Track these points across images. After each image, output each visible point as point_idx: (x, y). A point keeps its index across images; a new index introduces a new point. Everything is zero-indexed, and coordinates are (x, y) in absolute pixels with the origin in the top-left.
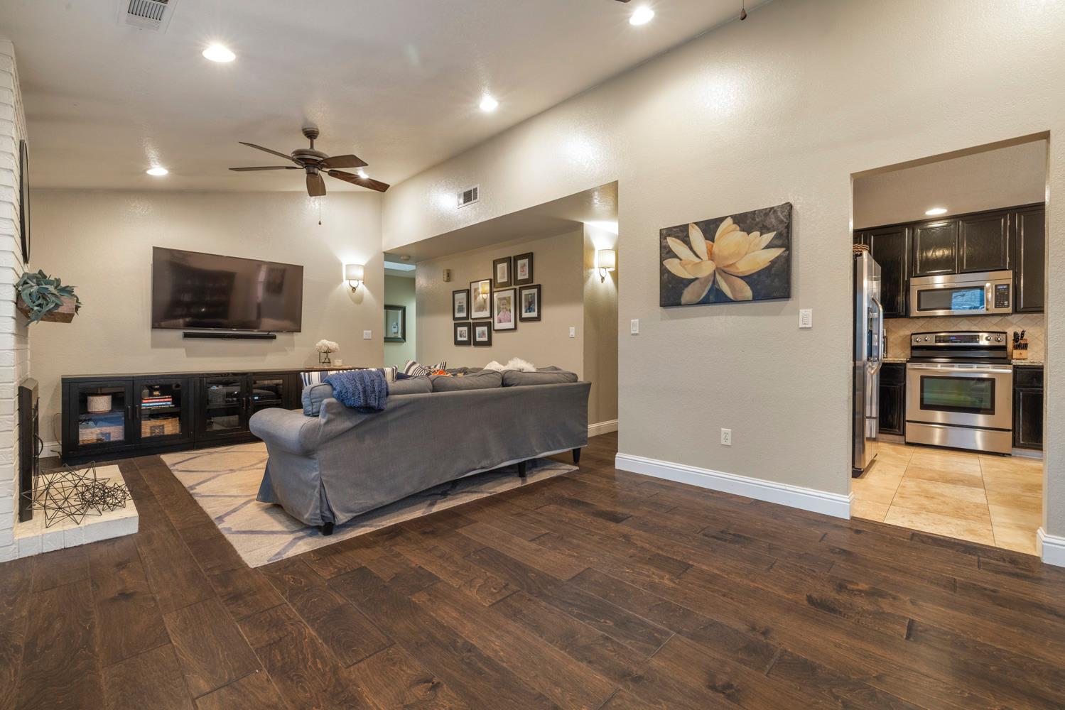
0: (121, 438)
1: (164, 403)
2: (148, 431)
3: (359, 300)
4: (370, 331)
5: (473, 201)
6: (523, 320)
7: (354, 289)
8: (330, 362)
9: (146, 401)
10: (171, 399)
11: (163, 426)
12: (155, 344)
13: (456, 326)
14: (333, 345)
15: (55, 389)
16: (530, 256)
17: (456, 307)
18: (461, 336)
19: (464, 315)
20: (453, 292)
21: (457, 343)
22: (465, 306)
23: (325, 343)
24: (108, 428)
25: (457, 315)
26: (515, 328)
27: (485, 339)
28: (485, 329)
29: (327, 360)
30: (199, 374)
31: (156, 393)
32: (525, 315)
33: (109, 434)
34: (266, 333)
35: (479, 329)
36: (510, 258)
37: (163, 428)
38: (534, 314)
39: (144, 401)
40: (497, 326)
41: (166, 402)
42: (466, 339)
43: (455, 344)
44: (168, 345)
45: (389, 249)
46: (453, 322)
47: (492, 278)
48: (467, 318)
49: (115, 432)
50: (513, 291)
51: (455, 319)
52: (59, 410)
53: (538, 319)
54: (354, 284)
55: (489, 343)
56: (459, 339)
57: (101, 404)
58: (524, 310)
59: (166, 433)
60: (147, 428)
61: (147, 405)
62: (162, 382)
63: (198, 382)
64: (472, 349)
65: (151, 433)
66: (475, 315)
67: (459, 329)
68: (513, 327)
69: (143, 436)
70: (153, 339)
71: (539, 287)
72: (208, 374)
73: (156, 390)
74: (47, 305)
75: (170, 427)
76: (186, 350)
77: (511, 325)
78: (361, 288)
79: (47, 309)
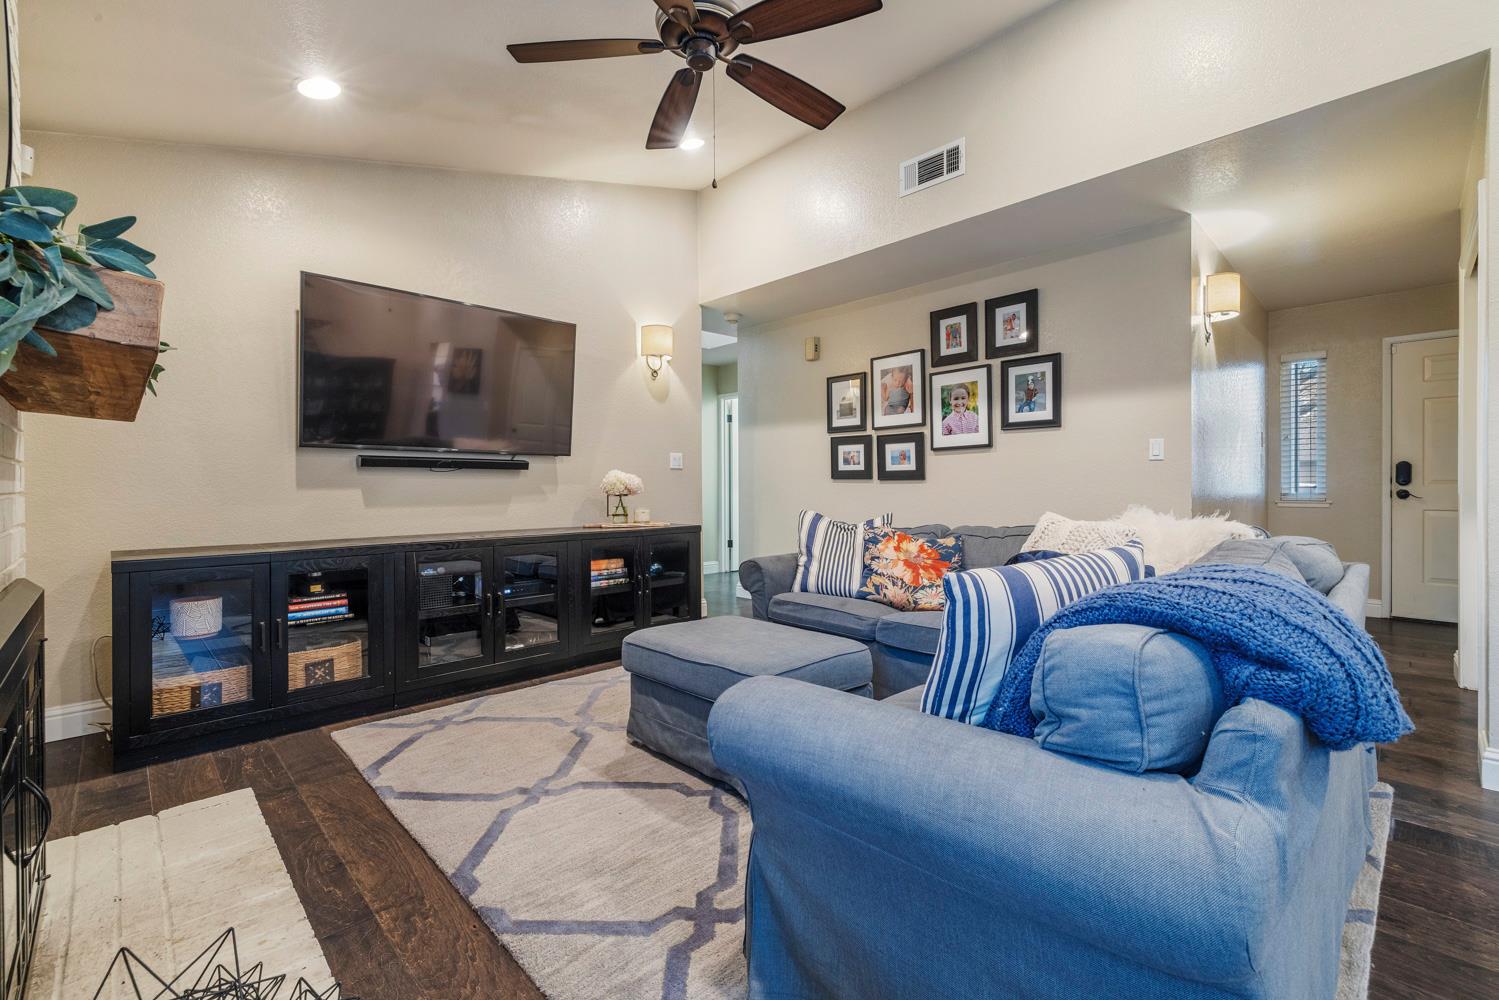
0: (244, 696)
1: (333, 611)
2: (301, 675)
3: (662, 396)
4: (680, 454)
5: (946, 177)
6: (1007, 426)
7: (655, 373)
8: (626, 515)
9: (296, 607)
10: (345, 601)
11: (331, 661)
12: (304, 482)
13: (835, 444)
14: (634, 480)
15: (99, 583)
16: (1030, 298)
17: (836, 408)
18: (846, 462)
19: (856, 421)
20: (828, 379)
21: (837, 475)
22: (857, 406)
23: (618, 477)
24: (217, 673)
25: (837, 423)
26: (990, 445)
27: (911, 466)
28: (910, 447)
29: (620, 509)
30: (403, 546)
31: (316, 588)
32: (1014, 417)
33: (220, 685)
34: (509, 458)
35: (891, 449)
36: (974, 305)
37: (332, 665)
38: (1047, 414)
39: (292, 608)
40: (941, 440)
41: (337, 607)
42: (861, 467)
43: (833, 477)
44: (328, 484)
45: (711, 299)
46: (828, 438)
47: (927, 347)
48: (862, 427)
49: (231, 683)
50: (985, 369)
51: (831, 429)
52: (106, 629)
53: (1055, 422)
54: (655, 363)
55: (918, 474)
56: (842, 467)
57: (200, 618)
58: (1012, 406)
59: (338, 677)
60: (300, 666)
61: (299, 615)
62: (330, 564)
63: (403, 562)
64: (875, 485)
65: (307, 681)
66: (882, 420)
67: (842, 449)
68: (986, 441)
69: (292, 686)
70: (299, 468)
71: (1056, 359)
72: (420, 544)
73: (316, 581)
74: (38, 291)
75: (345, 660)
76: (363, 492)
77: (982, 438)
78: (667, 373)
79: (40, 312)
